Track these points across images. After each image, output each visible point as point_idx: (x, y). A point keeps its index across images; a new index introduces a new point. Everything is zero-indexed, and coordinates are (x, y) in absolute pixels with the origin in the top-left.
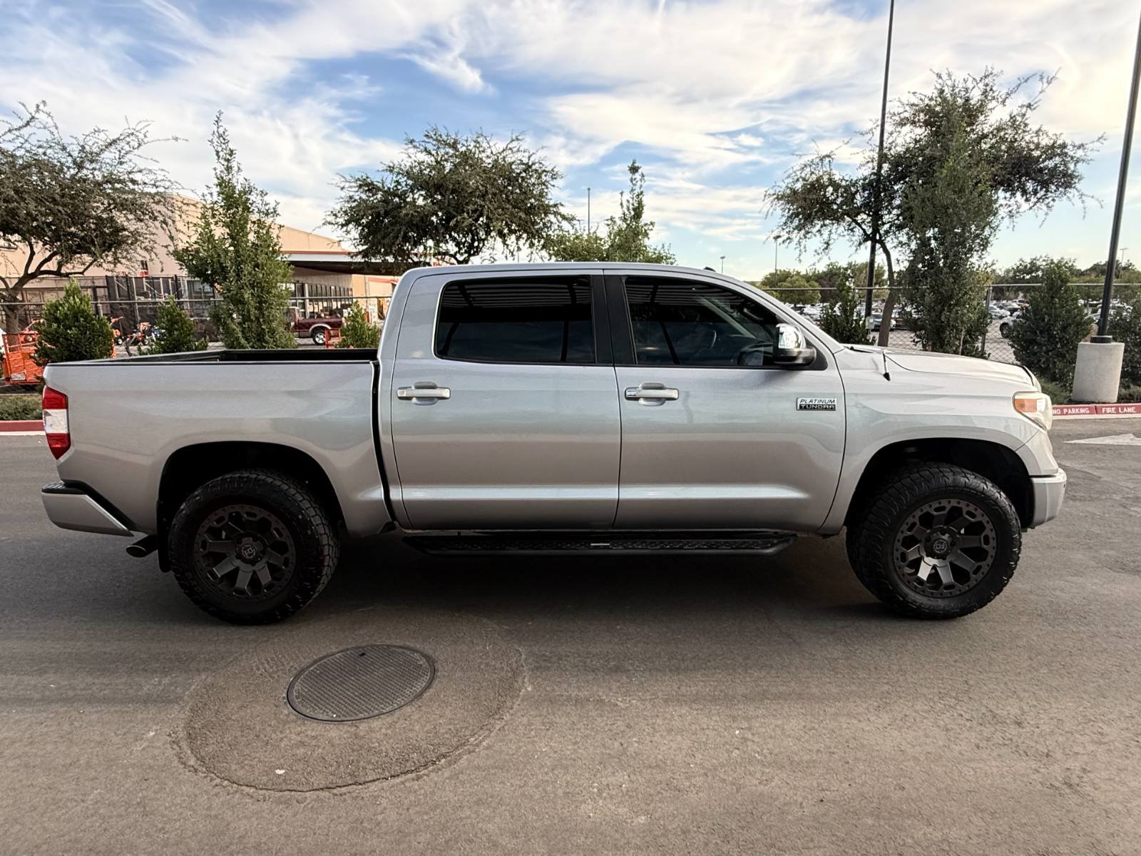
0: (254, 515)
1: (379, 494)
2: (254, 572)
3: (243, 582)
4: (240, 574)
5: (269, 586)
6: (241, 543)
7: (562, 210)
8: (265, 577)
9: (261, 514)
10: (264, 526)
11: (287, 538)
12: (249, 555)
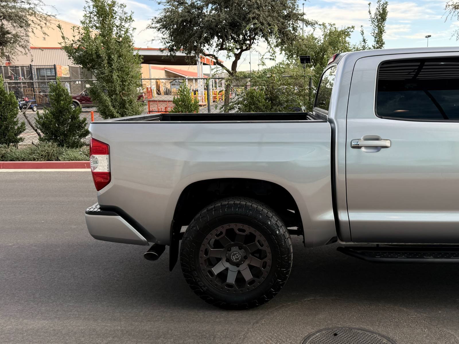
0: (244, 231)
1: (330, 216)
2: (239, 272)
3: (231, 279)
4: (229, 273)
5: (251, 282)
6: (230, 251)
7: (305, 17)
8: (248, 275)
9: (249, 230)
10: (251, 238)
11: (266, 248)
12: (236, 259)
